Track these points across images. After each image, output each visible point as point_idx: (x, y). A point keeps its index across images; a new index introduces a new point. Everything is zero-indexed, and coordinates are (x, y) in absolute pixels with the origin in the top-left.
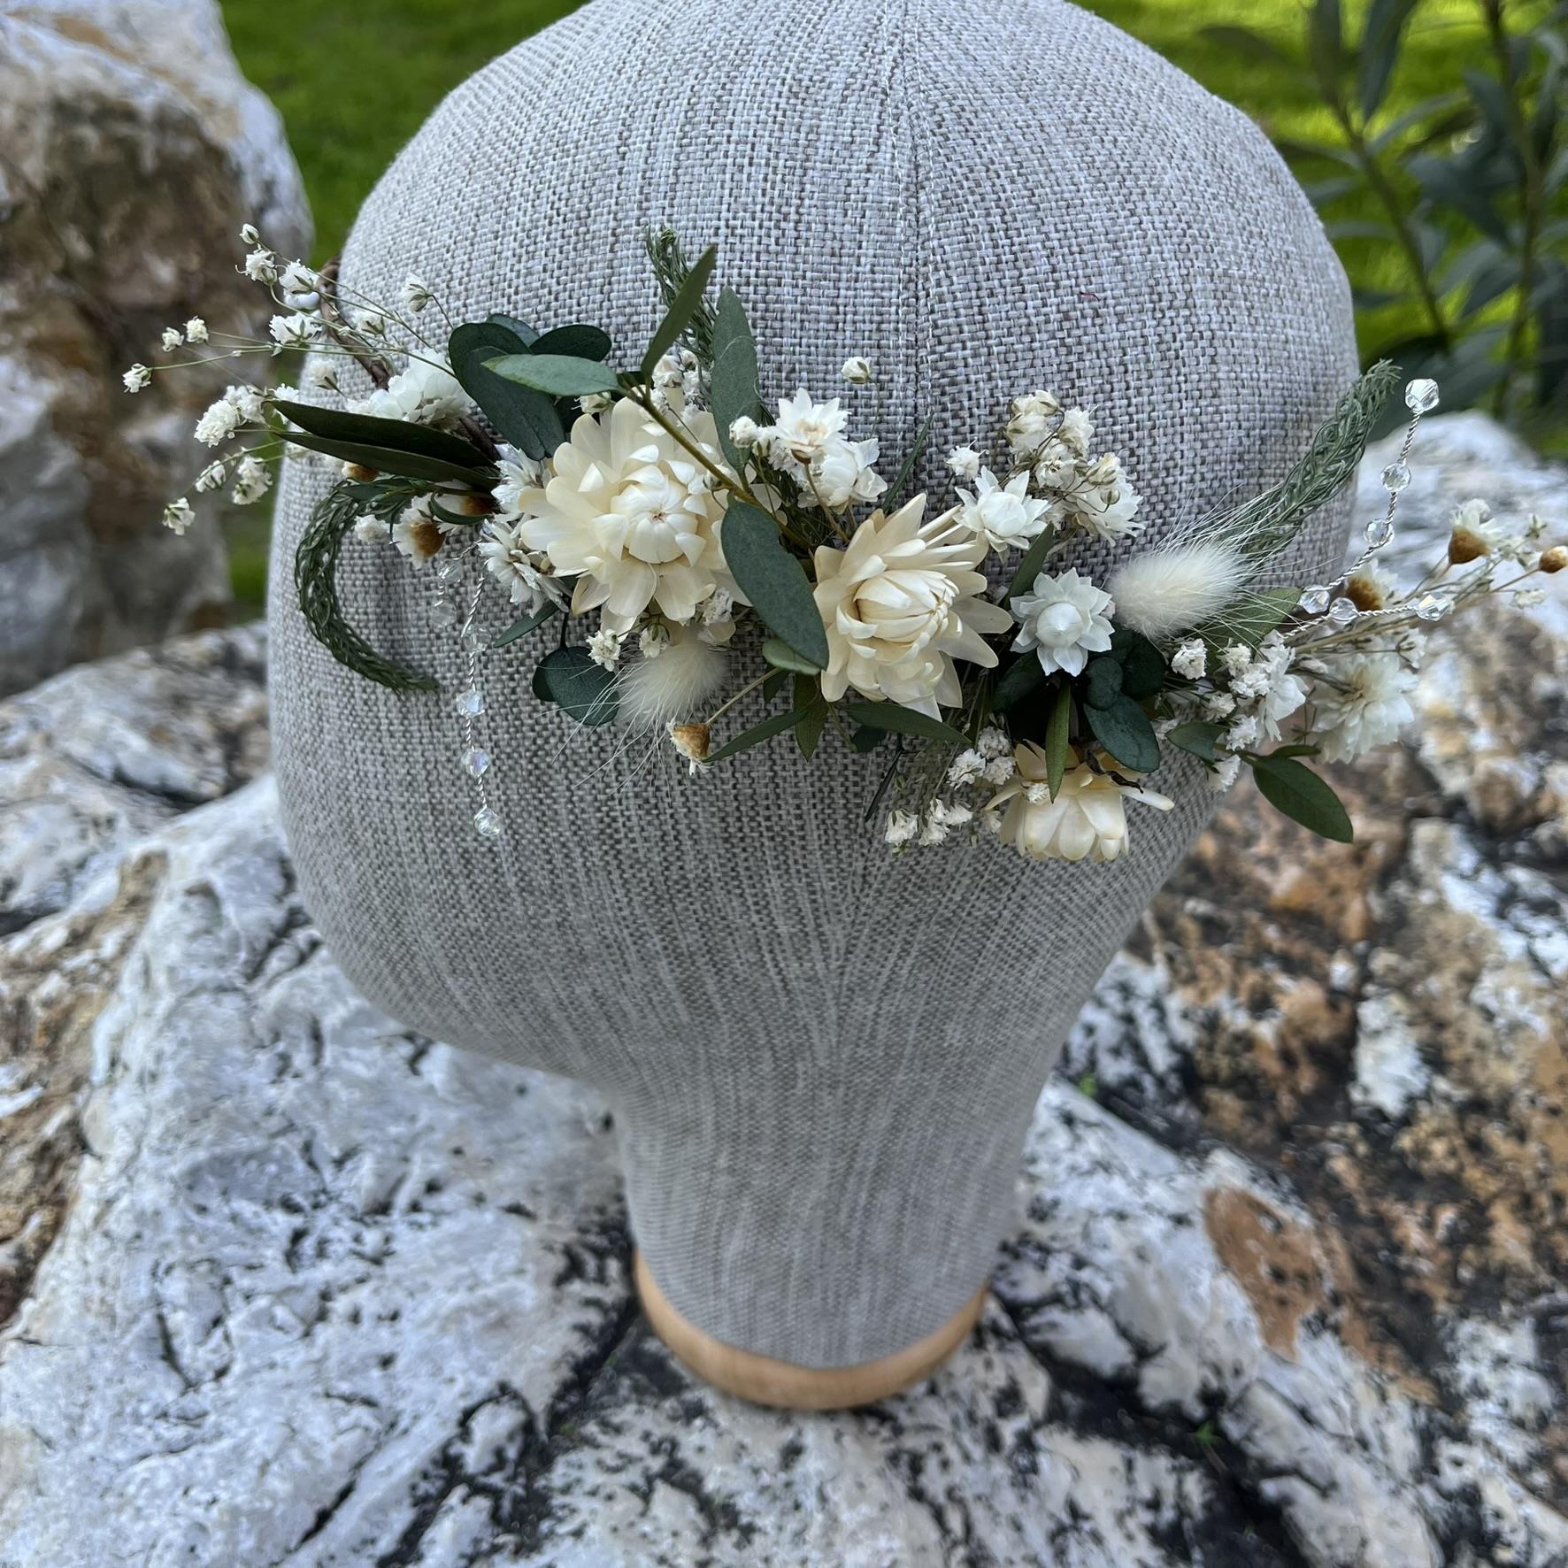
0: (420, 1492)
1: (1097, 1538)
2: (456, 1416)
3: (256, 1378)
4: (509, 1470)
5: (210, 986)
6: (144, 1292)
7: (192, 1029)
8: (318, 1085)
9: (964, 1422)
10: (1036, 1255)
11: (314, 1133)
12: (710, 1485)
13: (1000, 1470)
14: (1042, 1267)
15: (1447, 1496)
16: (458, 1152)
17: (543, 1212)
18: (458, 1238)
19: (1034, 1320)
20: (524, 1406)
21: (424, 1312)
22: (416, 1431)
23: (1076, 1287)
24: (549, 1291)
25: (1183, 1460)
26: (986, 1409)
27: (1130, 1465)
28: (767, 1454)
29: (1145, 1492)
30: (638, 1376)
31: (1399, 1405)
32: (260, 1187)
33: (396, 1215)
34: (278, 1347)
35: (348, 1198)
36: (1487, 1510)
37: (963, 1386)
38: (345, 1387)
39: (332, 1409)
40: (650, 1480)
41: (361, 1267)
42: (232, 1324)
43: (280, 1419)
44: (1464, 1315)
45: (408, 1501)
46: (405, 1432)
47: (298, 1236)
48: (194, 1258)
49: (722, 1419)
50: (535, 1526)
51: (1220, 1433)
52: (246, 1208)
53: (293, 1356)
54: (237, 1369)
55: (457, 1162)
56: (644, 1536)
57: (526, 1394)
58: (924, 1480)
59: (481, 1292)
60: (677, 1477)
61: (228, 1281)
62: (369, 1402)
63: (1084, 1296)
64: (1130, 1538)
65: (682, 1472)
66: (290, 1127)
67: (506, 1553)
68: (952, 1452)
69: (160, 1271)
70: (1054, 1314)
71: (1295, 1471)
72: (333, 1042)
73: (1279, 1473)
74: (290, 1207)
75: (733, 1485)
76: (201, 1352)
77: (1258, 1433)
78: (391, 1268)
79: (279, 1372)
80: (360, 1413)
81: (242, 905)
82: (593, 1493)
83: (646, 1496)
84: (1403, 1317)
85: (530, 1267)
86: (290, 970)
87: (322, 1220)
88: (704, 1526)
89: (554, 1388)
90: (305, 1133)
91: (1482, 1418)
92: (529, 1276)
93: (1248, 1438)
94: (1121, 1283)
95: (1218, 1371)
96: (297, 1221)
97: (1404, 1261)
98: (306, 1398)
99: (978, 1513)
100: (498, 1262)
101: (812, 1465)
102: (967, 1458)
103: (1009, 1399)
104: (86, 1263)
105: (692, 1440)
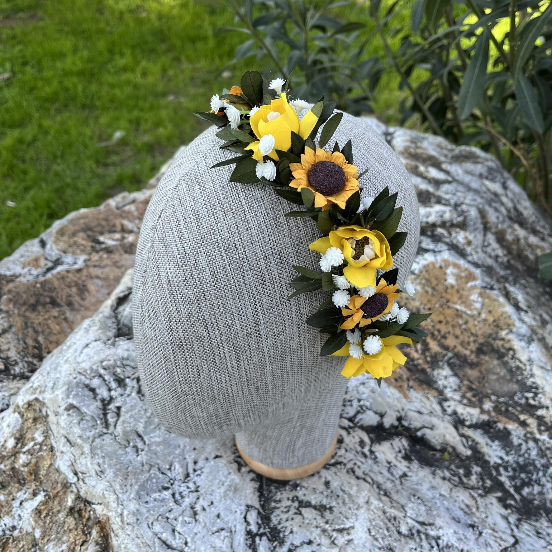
0: (249, 545)
1: (395, 466)
2: (243, 520)
3: (195, 539)
4: (263, 526)
5: (96, 436)
6: (151, 534)
7: (102, 452)
8: (150, 450)
9: (357, 454)
10: (349, 403)
11: (158, 464)
12: (313, 503)
13: (370, 462)
14: (351, 405)
15: (450, 415)
16: (195, 449)
17: (223, 454)
18: (210, 473)
19: (356, 420)
20: (256, 508)
21: (218, 498)
22: (237, 530)
23: (361, 407)
24: (239, 474)
25: (400, 437)
26: (359, 449)
27: (392, 444)
28: (322, 487)
29: (397, 449)
30: (275, 484)
31: (432, 399)
32: (155, 488)
33: (191, 475)
34: (193, 529)
35: (178, 477)
36: (459, 414)
37: (351, 446)
38: (215, 529)
39: (217, 536)
40: (298, 509)
41: (195, 494)
42: (178, 528)
43: (209, 547)
44: (433, 370)
45: (248, 548)
46: (235, 531)
47: (173, 495)
48: (156, 517)
49: (304, 484)
50: (279, 536)
51: (403, 426)
52: (156, 495)
53: (199, 528)
54: (189, 540)
55: (196, 451)
56: (308, 523)
57: (253, 505)
58: (357, 473)
59: (226, 484)
60: (304, 505)
61: (168, 518)
62: (223, 529)
63: (364, 408)
64: (400, 462)
65: (304, 503)
66: (151, 466)
67: (278, 547)
68: (359, 463)
69: (150, 526)
70: (360, 416)
71: (424, 427)
72: (145, 435)
73: (420, 429)
74: (167, 489)
75: (319, 499)
76: (177, 541)
77: (412, 422)
78: (202, 491)
79: (199, 535)
80: (223, 533)
81: (88, 406)
82: (287, 520)
83: (300, 514)
84: (422, 377)
85: (231, 471)
86: (117, 420)
87: (176, 487)
88: (319, 513)
89: (258, 499)
90: (157, 466)
91: (449, 393)
92: (232, 473)
93: (410, 424)
94: (371, 401)
95: (399, 411)
96: (170, 491)
97: (416, 362)
98: (210, 537)
99: (372, 475)
100: (223, 474)
101: (335, 484)
102: (362, 463)
103: (362, 443)
104: (129, 535)
105: (300, 493)
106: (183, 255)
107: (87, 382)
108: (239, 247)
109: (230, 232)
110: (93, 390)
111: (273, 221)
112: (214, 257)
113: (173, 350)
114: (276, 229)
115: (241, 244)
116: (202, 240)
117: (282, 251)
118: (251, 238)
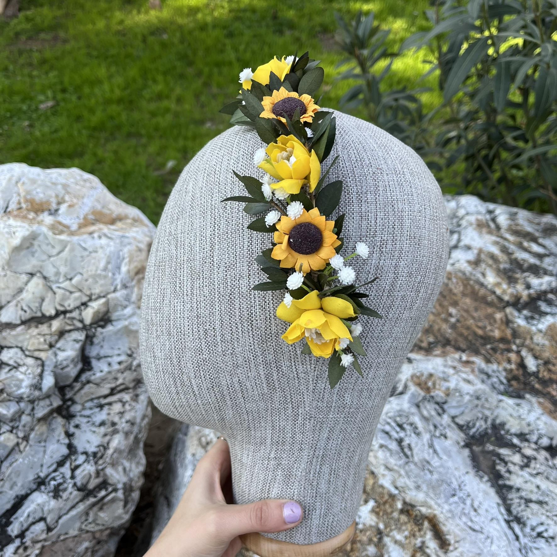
0: (509, 527)
2: (499, 512)
3: (485, 525)
4: (510, 516)
5: (405, 464)
6: (463, 523)
7: (413, 474)
8: (437, 471)
9: (547, 467)
10: (532, 432)
12: (533, 499)
14: (534, 434)
58: (551, 479)
61: (465, 513)
62: (493, 518)
63: (541, 435)
65: (528, 500)
67: (524, 527)
69: (460, 518)
70: (540, 441)
75: (536, 497)
78: (472, 495)
79: (485, 522)
107: (382, 428)
110: (387, 433)
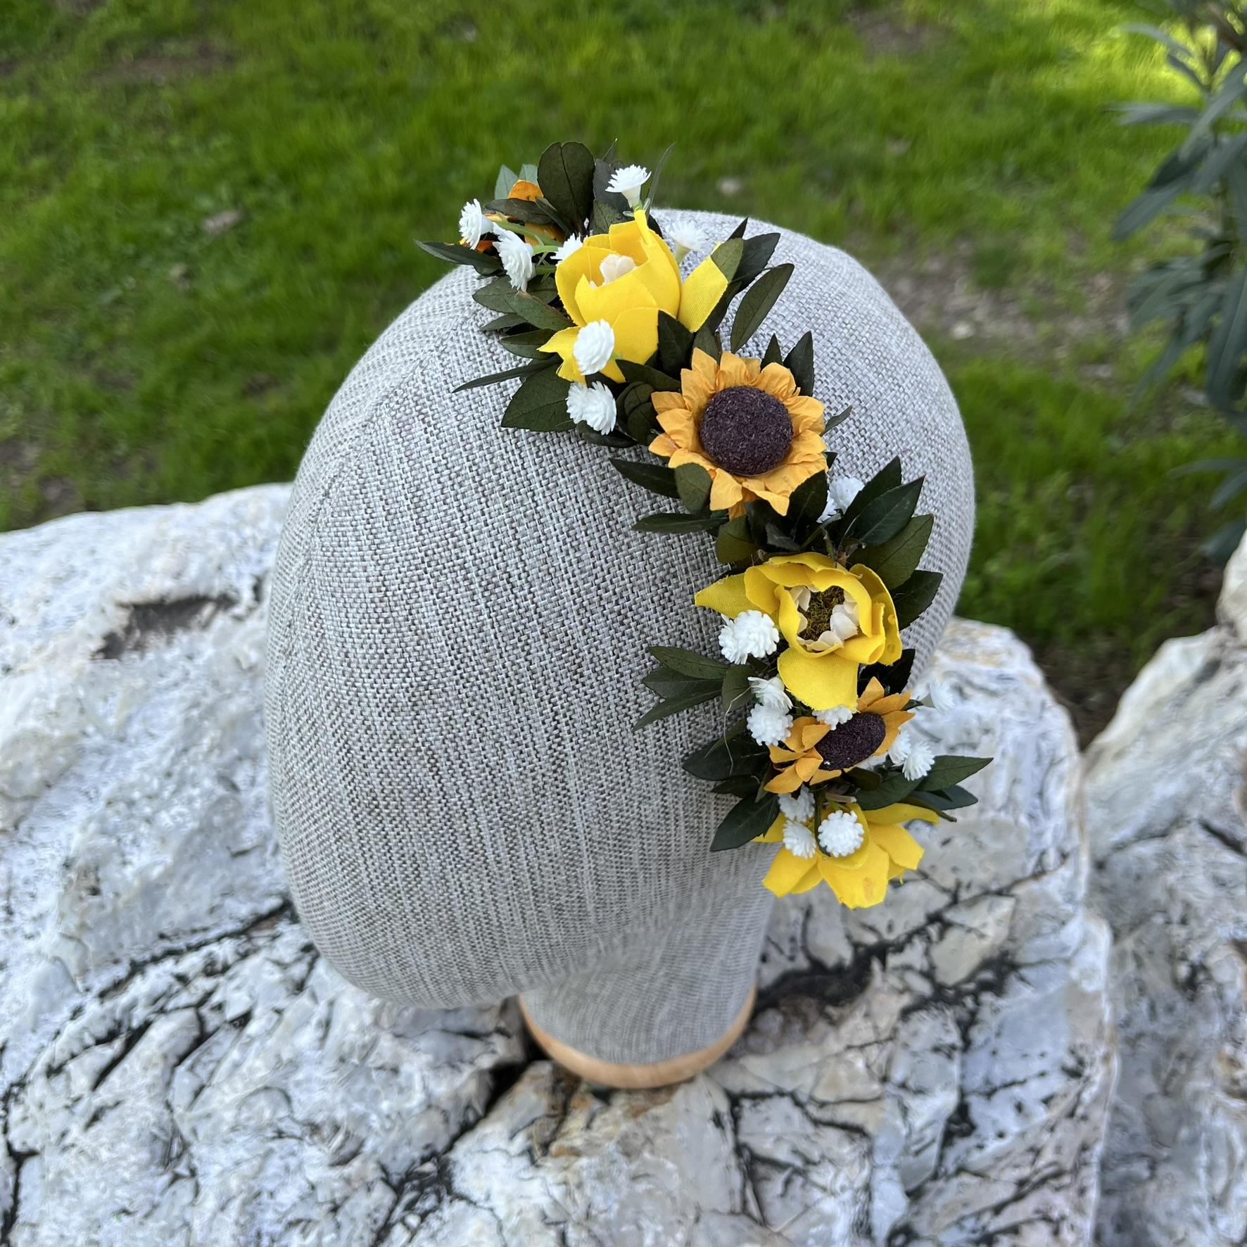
106: (381, 595)
108: (519, 583)
109: (496, 544)
111: (604, 520)
112: (455, 602)
113: (357, 816)
114: (610, 541)
115: (523, 575)
116: (426, 560)
117: (625, 594)
118: (549, 560)
